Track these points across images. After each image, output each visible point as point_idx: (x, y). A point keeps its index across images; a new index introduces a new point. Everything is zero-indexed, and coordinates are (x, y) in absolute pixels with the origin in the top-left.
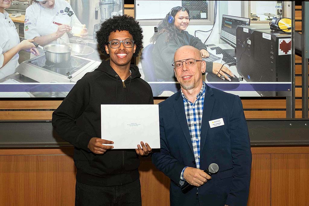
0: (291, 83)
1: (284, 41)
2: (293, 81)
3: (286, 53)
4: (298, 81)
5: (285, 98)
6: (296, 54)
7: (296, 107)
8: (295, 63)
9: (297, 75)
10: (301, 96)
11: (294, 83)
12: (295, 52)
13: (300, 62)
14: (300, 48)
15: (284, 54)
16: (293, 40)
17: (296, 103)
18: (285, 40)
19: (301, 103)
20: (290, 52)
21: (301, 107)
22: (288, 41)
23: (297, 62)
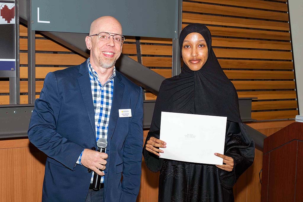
0: (14, 60)
1: (5, 6)
2: (18, 57)
3: (9, 22)
4: (24, 58)
5: (7, 79)
6: (20, 23)
7: (22, 91)
8: (20, 36)
9: (22, 51)
10: (27, 77)
11: (18, 60)
12: (20, 22)
13: (26, 34)
14: (25, 17)
15: (6, 22)
16: (17, 5)
17: (21, 86)
18: (7, 4)
19: (27, 86)
20: (13, 21)
21: (26, 91)
22: (10, 6)
23: (22, 34)
